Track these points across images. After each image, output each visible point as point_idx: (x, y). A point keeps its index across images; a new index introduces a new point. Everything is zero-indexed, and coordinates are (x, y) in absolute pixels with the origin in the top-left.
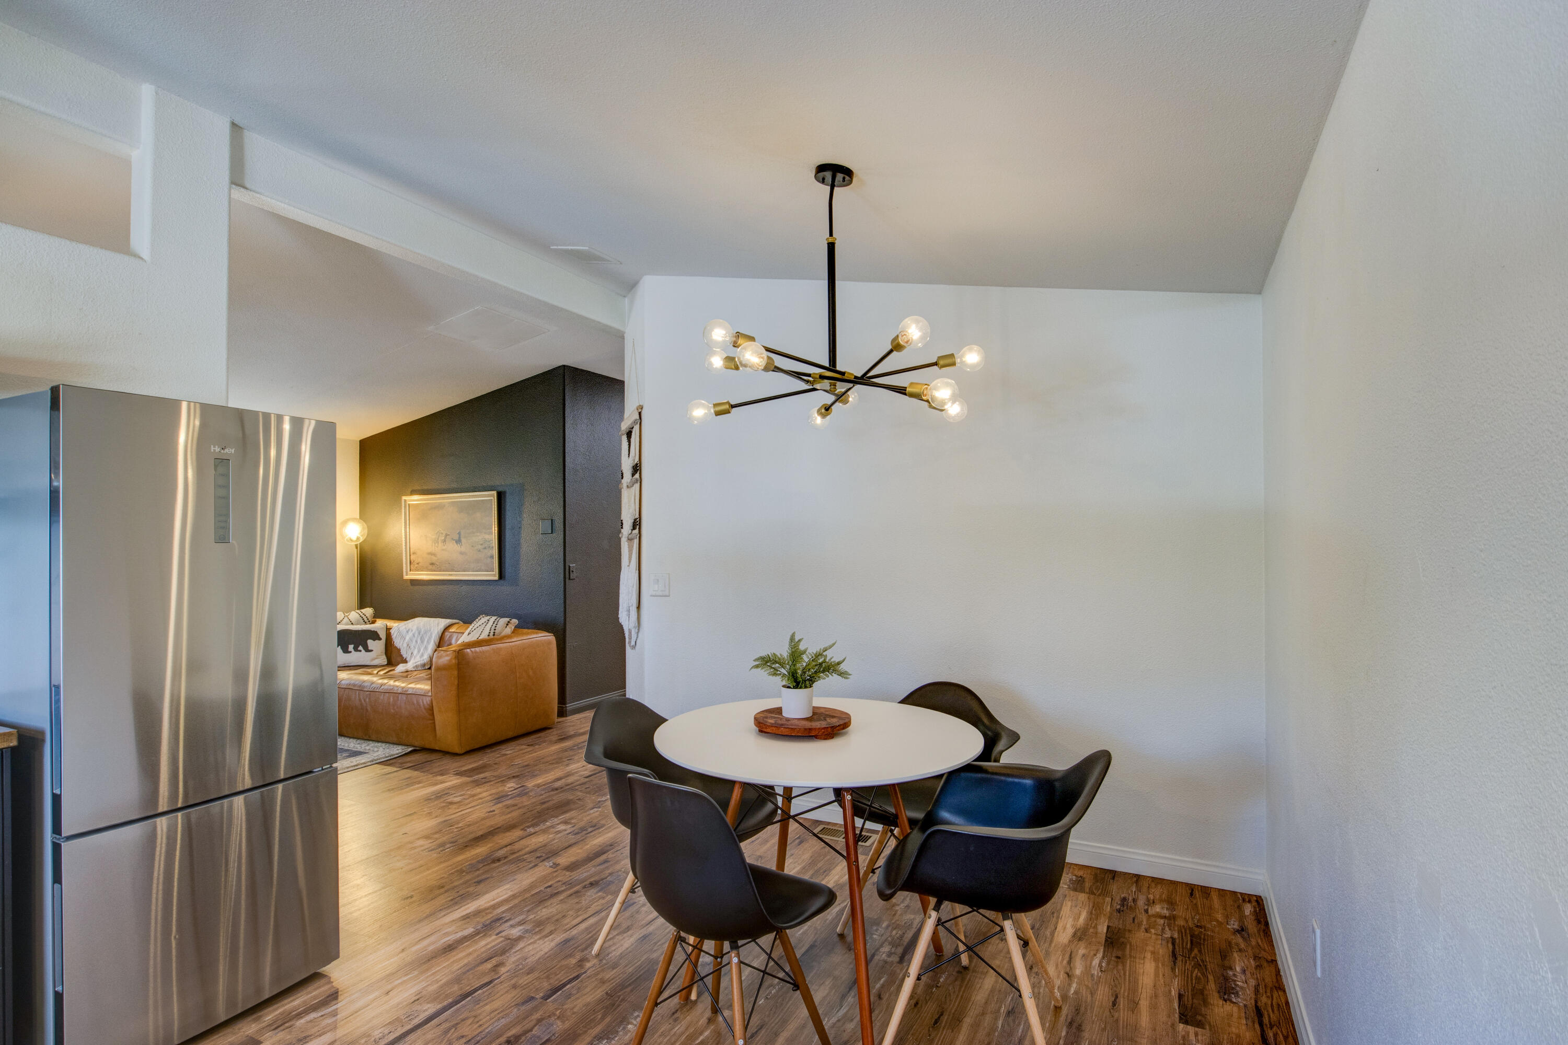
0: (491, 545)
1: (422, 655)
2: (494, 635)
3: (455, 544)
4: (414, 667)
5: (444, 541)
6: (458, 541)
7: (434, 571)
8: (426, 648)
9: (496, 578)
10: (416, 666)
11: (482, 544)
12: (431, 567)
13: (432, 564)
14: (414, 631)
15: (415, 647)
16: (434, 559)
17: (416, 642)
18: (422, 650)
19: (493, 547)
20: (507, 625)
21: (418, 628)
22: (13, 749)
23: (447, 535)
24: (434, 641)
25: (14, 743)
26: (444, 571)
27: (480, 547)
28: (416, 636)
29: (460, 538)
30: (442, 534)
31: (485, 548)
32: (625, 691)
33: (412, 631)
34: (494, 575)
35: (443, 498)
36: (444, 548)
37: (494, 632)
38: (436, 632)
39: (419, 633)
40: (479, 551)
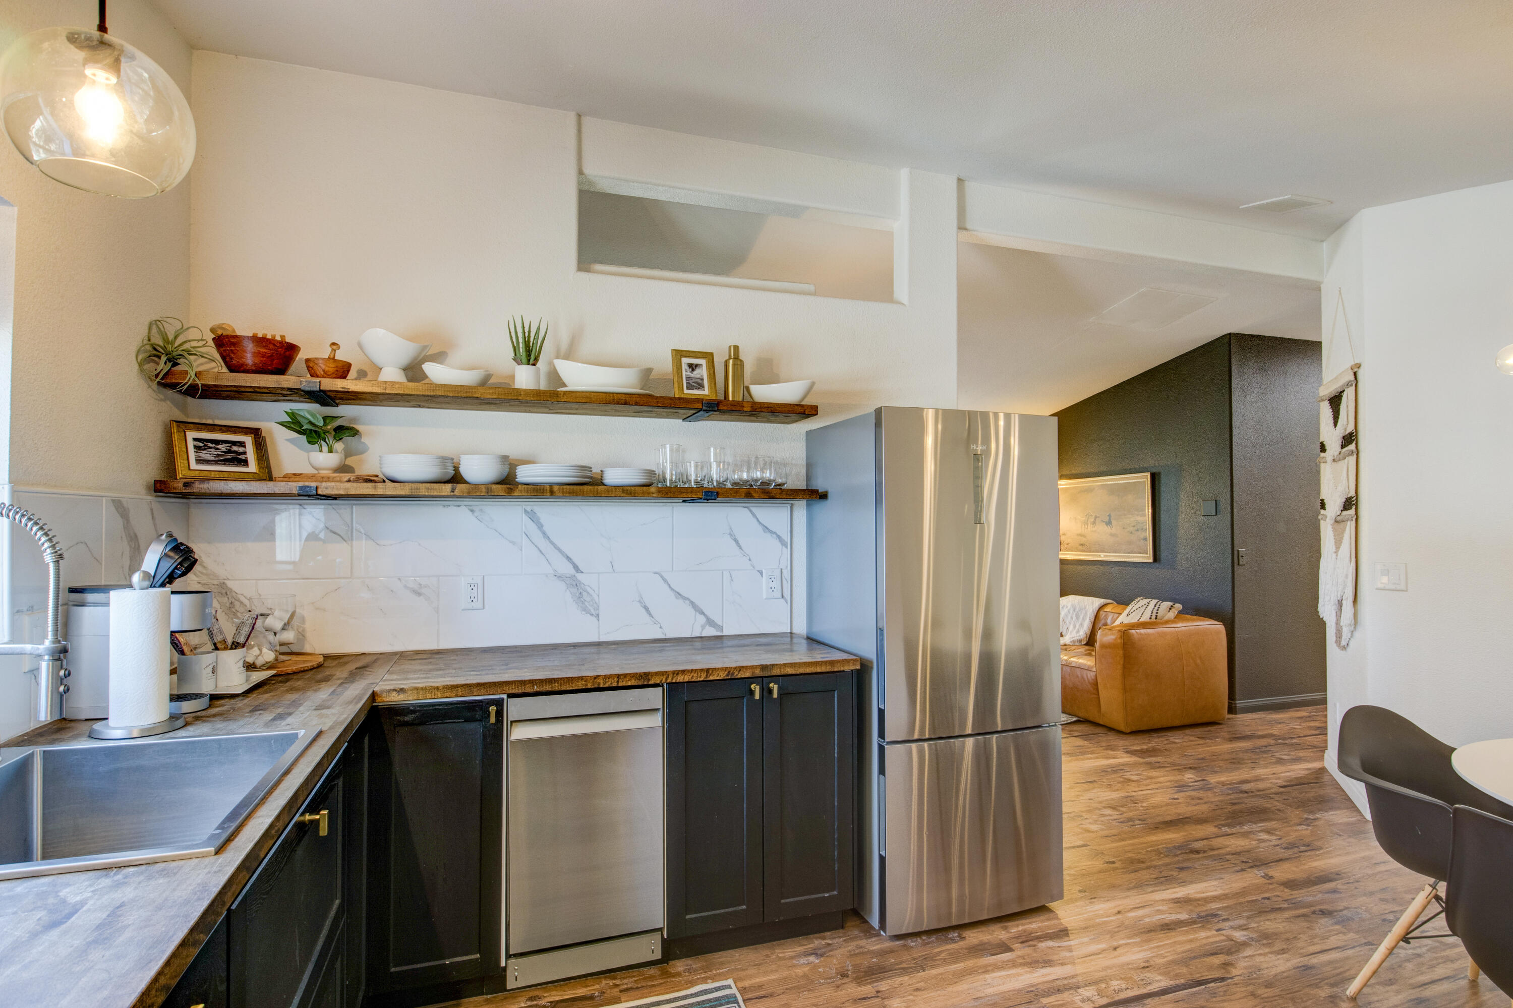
0: (1144, 527)
1: (1078, 631)
2: (1156, 618)
3: (1105, 526)
4: (1071, 642)
5: (1094, 523)
6: (1109, 523)
7: (1084, 551)
8: (1081, 625)
9: (1151, 560)
10: (1073, 641)
11: (1134, 526)
12: (1080, 547)
13: (1082, 545)
14: (1069, 607)
15: (1070, 623)
16: (1083, 540)
17: (1072, 618)
18: (1077, 627)
19: (1146, 530)
20: (1170, 609)
21: (1072, 605)
22: (857, 670)
23: (1096, 517)
24: (1090, 619)
25: (858, 667)
26: (1093, 552)
27: (1132, 529)
28: (1071, 612)
29: (1110, 519)
30: (1092, 516)
31: (1138, 530)
32: (1326, 694)
33: (1067, 607)
34: (1149, 558)
35: (1093, 482)
36: (1094, 529)
37: (1156, 616)
38: (1091, 611)
39: (1074, 610)
40: (1131, 533)
